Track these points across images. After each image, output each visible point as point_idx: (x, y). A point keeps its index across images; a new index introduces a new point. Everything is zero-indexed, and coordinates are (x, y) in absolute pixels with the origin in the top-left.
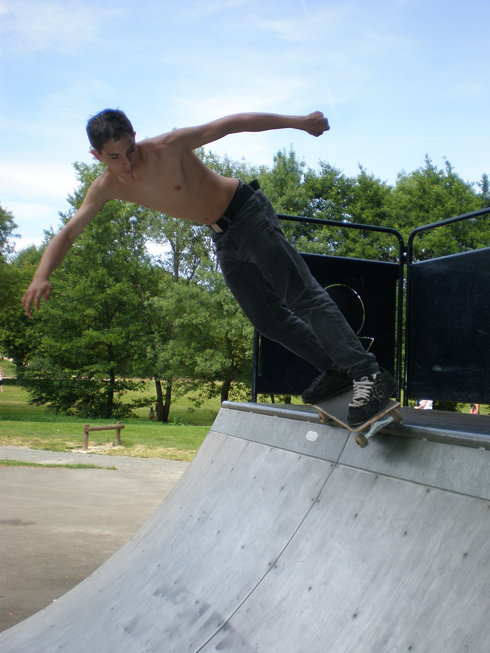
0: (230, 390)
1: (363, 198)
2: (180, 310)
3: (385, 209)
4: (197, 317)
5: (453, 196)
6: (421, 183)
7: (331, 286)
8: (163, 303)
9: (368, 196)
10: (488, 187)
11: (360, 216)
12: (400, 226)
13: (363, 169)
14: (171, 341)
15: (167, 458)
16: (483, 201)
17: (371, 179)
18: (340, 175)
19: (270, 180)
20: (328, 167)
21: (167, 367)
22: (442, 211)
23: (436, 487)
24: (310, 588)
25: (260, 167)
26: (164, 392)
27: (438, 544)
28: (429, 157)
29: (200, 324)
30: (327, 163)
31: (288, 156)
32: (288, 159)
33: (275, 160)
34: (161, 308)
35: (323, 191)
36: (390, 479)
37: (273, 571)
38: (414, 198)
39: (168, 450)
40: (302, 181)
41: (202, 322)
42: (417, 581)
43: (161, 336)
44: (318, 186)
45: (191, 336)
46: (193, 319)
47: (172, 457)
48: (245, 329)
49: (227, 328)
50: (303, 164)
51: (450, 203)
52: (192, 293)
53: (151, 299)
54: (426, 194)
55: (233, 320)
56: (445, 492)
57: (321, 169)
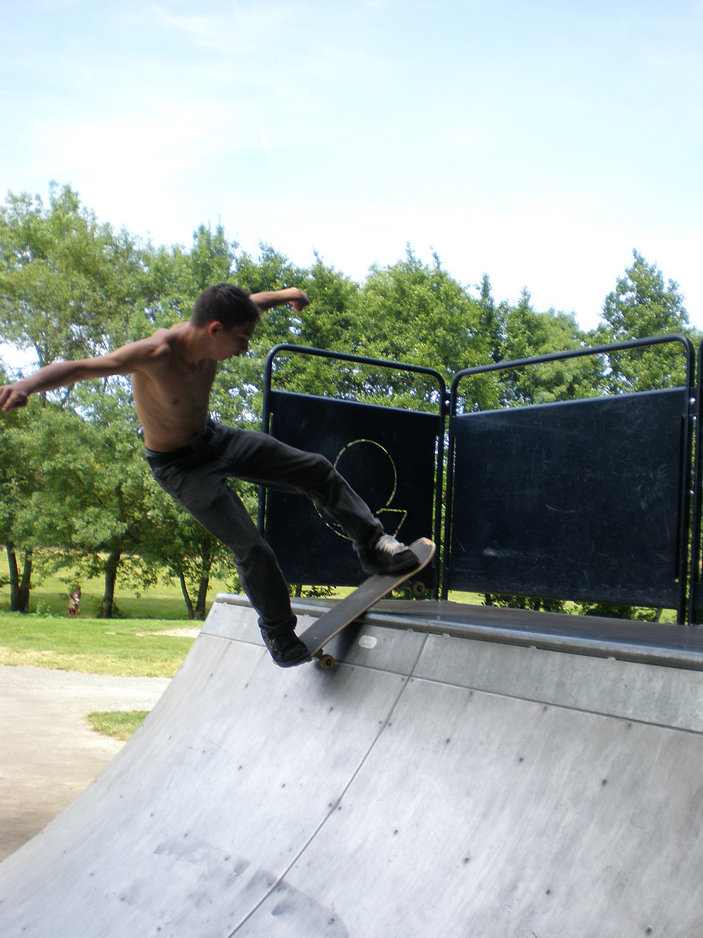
0: (119, 566)
1: (319, 297)
2: (49, 449)
3: (349, 314)
4: (75, 460)
5: (441, 301)
6: (399, 281)
7: (356, 442)
8: (25, 437)
9: (325, 295)
10: (488, 291)
11: (314, 322)
12: (369, 340)
13: (320, 257)
14: (35, 493)
15: (45, 667)
16: (482, 310)
17: (330, 272)
18: (287, 264)
19: (187, 265)
20: (272, 251)
21: (29, 532)
22: (426, 321)
23: (556, 705)
24: (396, 832)
25: (172, 246)
26: (21, 569)
27: (567, 772)
28: (410, 245)
29: (81, 470)
30: (269, 245)
31: (214, 233)
32: (215, 237)
33: (195, 236)
34: (22, 445)
35: (262, 284)
36: (490, 696)
37: (336, 814)
38: (389, 301)
39: (44, 655)
40: (233, 268)
41: (82, 466)
42: (545, 815)
43: (20, 486)
44: (256, 276)
45: (65, 487)
46: (70, 462)
47: (50, 664)
48: (147, 478)
49: (121, 477)
50: (235, 245)
51: (438, 311)
52: (69, 424)
53: (7, 431)
54: (405, 296)
55: (130, 466)
56: (569, 710)
57: (260, 253)
